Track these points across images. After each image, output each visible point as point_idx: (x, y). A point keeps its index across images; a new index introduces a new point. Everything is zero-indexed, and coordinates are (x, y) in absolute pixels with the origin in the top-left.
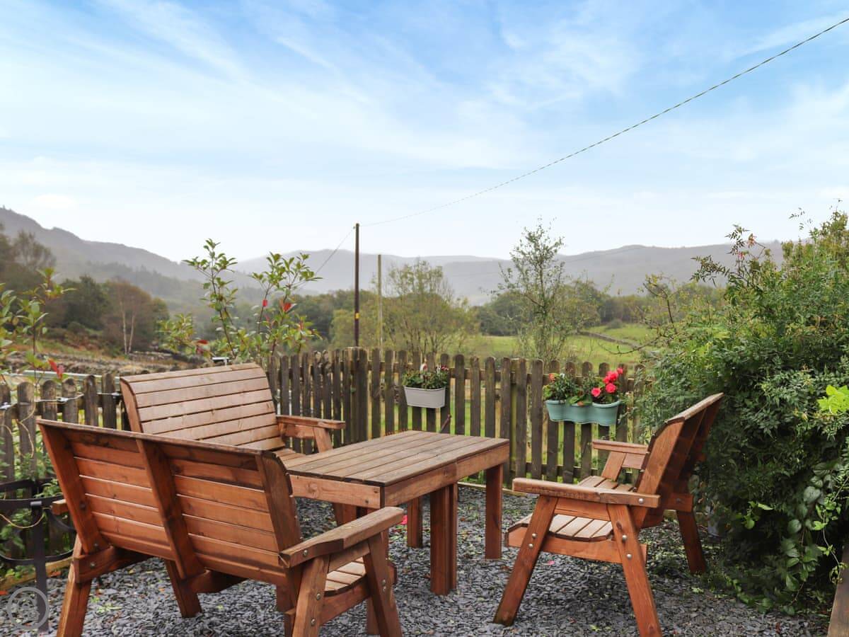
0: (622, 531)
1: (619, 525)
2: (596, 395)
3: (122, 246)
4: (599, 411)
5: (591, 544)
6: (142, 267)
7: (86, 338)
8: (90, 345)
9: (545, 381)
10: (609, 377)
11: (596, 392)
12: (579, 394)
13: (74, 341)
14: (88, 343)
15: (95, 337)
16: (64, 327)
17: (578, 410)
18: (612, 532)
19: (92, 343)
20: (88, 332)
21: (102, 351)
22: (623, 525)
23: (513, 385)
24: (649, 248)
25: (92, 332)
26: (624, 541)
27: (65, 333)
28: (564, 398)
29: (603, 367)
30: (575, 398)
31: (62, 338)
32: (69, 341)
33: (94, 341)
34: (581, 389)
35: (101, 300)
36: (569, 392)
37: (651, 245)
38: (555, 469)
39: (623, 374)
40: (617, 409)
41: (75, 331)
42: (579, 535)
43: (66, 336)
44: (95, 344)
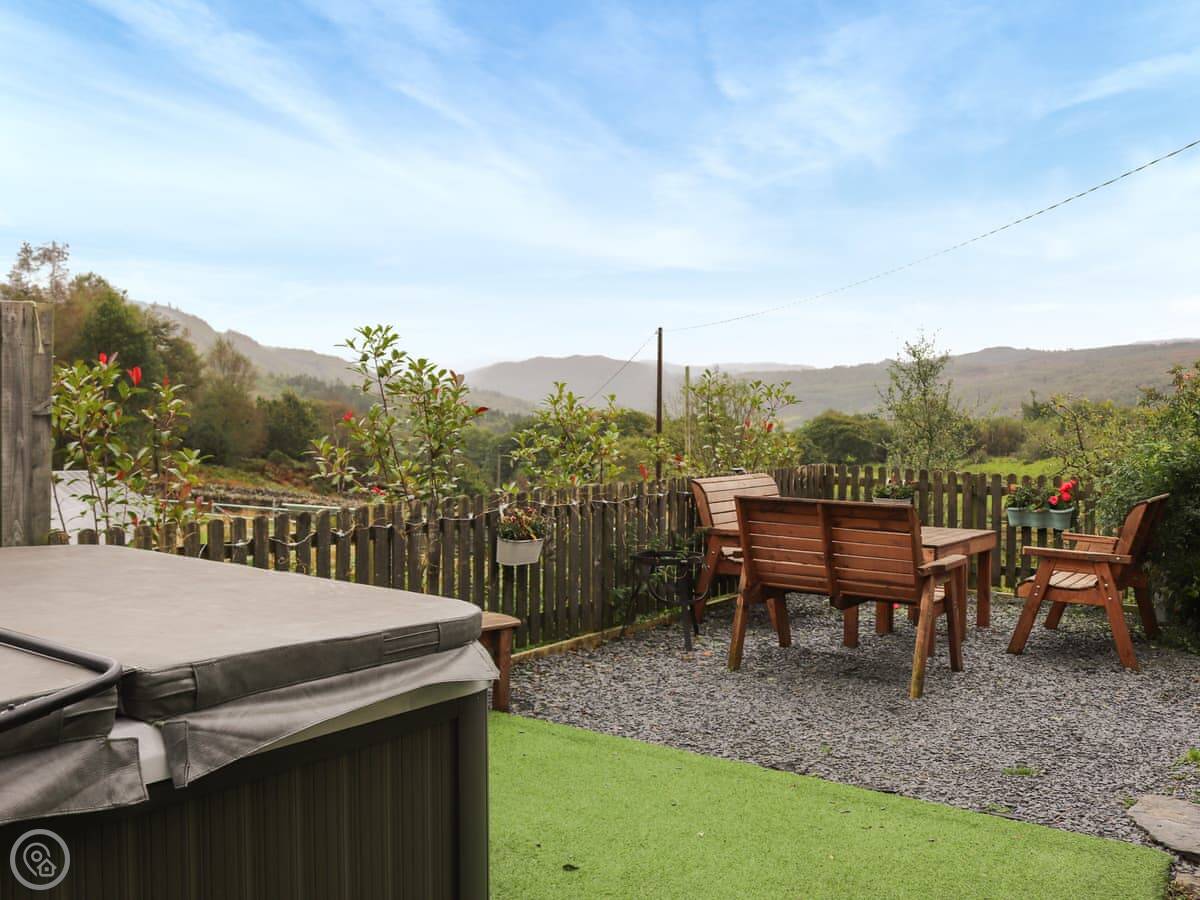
0: (1105, 582)
1: (1102, 577)
2: (1054, 502)
3: (311, 353)
4: (1056, 517)
5: (1080, 593)
6: (338, 379)
7: (290, 471)
8: (295, 480)
9: (1004, 492)
10: (1063, 487)
11: (1054, 500)
12: (1037, 502)
13: (276, 475)
14: (294, 477)
15: (301, 470)
16: (264, 457)
17: (1035, 516)
18: (1097, 583)
19: (298, 478)
20: (292, 464)
21: (310, 487)
22: (1105, 577)
23: (973, 495)
24: (1022, 351)
25: (297, 464)
26: (1106, 589)
27: (265, 465)
28: (1024, 506)
29: (1057, 481)
30: (1034, 505)
31: (262, 471)
32: (271, 475)
33: (300, 475)
34: (1038, 498)
35: (306, 423)
36: (1028, 501)
37: (1024, 348)
38: (1014, 570)
39: (1075, 487)
40: (1070, 516)
41: (277, 462)
42: (1072, 587)
43: (267, 468)
44: (301, 479)
